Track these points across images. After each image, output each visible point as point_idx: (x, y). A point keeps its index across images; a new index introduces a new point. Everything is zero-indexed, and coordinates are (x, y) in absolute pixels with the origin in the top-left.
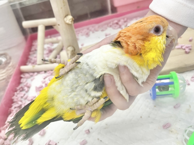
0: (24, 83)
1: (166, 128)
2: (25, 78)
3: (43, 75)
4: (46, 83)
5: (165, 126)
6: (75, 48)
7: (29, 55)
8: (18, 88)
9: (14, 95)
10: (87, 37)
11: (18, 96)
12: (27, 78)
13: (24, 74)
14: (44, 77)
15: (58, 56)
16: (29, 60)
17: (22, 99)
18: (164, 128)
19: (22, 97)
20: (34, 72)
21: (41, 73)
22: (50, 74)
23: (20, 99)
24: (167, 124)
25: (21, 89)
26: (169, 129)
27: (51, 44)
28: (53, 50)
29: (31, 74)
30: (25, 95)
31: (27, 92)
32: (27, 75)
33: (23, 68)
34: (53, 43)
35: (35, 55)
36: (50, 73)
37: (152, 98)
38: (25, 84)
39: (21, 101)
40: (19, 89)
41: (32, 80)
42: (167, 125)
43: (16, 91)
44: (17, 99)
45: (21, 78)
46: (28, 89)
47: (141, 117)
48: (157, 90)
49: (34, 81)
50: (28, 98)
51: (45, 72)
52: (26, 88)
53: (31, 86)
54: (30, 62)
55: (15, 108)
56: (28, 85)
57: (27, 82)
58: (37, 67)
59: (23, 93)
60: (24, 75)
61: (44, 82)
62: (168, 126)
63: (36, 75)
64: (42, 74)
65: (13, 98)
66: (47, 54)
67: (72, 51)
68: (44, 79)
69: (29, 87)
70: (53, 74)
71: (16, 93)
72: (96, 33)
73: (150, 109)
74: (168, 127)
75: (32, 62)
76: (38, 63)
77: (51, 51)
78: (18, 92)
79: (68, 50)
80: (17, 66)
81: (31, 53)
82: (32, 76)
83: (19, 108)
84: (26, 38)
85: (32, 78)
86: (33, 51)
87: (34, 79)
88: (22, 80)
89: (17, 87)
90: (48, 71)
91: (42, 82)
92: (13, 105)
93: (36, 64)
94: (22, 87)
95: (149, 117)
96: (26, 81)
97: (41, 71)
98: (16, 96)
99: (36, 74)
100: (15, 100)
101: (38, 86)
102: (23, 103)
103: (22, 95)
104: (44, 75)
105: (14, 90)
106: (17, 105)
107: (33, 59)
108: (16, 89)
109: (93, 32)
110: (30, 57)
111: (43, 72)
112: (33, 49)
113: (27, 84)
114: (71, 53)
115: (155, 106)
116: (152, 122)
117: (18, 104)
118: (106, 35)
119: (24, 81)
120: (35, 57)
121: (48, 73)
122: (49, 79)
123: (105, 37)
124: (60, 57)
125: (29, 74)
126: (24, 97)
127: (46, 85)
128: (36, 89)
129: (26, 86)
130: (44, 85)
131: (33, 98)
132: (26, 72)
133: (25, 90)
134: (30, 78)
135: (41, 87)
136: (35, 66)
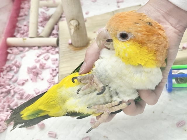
0: (12, 60)
1: (180, 126)
2: (13, 53)
3: (36, 52)
4: (41, 62)
5: (179, 124)
6: (80, 22)
7: (17, 21)
8: (4, 68)
11: (5, 77)
12: (16, 54)
13: (12, 48)
14: (38, 55)
15: (56, 27)
16: (17, 28)
17: (11, 82)
18: (178, 127)
19: (10, 79)
20: (24, 47)
21: (34, 48)
22: (45, 51)
23: (7, 82)
24: (181, 122)
25: (8, 69)
26: (183, 127)
27: (46, 8)
28: (50, 17)
29: (21, 49)
30: (13, 76)
31: (16, 73)
32: (15, 50)
33: (10, 40)
34: (48, 7)
36: (45, 49)
37: (167, 90)
38: (13, 62)
39: (9, 85)
40: (6, 69)
41: (22, 58)
42: (181, 123)
43: (2, 71)
44: (4, 82)
45: (8, 53)
46: (18, 69)
47: (154, 112)
48: (174, 81)
49: (24, 58)
50: (18, 81)
51: (39, 47)
52: (14, 68)
53: (21, 66)
54: (18, 32)
55: (2, 93)
56: (17, 64)
57: (15, 60)
58: (29, 41)
59: (11, 73)
60: (11, 50)
61: (37, 61)
62: (182, 124)
63: (28, 51)
64: (35, 49)
66: (41, 22)
67: (76, 26)
68: (38, 57)
69: (18, 67)
70: (49, 51)
71: (2, 74)
73: (164, 103)
74: (182, 126)
75: (22, 32)
76: (30, 35)
77: (46, 19)
78: (5, 73)
79: (71, 25)
80: (3, 37)
81: (19, 19)
82: (21, 51)
83: (6, 94)
85: (22, 55)
86: (21, 16)
87: (24, 56)
88: (9, 57)
89: (4, 66)
90: (44, 46)
91: (35, 60)
93: (27, 36)
94: (9, 67)
95: (163, 112)
96: (14, 58)
97: (34, 46)
98: (3, 78)
99: (27, 49)
100: (2, 83)
101: (31, 66)
102: (12, 88)
103: (11, 77)
104: (38, 51)
106: (4, 90)
107: (23, 27)
108: (2, 68)
111: (37, 48)
112: (21, 14)
113: (16, 62)
114: (74, 29)
115: (170, 100)
116: (165, 119)
117: (6, 88)
118: (118, 2)
119: (11, 58)
120: (25, 26)
121: (43, 50)
122: (44, 57)
123: (116, 4)
124: (58, 28)
125: (18, 49)
126: (12, 80)
127: (41, 65)
128: (28, 70)
129: (14, 65)
130: (38, 65)
131: (24, 82)
132: (14, 46)
133: (14, 70)
134: (19, 54)
135: (35, 68)
136: (26, 39)
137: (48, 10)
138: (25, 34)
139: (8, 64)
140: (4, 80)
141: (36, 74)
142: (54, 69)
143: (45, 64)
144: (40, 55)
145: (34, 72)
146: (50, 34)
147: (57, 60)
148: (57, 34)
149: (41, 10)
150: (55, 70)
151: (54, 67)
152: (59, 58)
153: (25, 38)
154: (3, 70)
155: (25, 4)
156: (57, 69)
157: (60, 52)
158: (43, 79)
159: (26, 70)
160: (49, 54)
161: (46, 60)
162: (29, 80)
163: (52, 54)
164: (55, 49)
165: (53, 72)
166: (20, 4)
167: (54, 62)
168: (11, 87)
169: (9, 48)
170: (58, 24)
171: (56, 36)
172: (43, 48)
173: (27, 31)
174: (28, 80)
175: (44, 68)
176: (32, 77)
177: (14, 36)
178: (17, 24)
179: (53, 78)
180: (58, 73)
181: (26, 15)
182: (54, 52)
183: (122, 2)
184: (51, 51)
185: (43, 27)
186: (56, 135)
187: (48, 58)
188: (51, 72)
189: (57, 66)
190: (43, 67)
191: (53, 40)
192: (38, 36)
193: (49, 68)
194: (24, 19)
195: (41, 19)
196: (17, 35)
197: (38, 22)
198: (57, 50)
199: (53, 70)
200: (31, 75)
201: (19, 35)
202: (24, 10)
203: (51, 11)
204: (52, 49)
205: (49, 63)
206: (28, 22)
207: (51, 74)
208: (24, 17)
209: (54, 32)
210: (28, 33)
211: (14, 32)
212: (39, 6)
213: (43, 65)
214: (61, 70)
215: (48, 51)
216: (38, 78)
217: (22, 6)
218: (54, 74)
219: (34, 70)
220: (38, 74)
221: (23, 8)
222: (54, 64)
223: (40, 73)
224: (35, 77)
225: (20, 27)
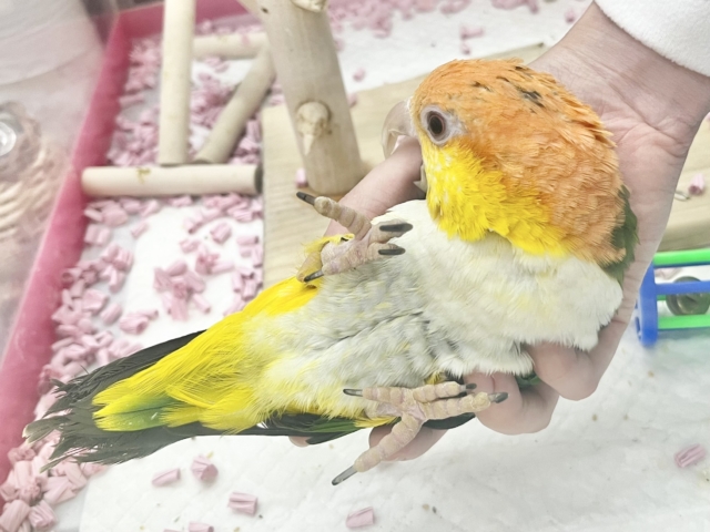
0: (101, 246)
1: (688, 465)
2: (103, 221)
3: (183, 214)
4: (201, 250)
5: (683, 457)
6: (333, 109)
7: (117, 109)
8: (75, 272)
9: (59, 304)
10: (380, 37)
11: (78, 304)
12: (115, 224)
13: (99, 204)
14: (190, 225)
15: (251, 126)
16: (117, 135)
17: (98, 324)
18: (679, 466)
19: (96, 313)
20: (142, 198)
21: (176, 202)
22: (215, 211)
23: (86, 321)
24: (692, 450)
25: (90, 277)
26: (697, 468)
27: (216, 60)
28: (230, 94)
29: (133, 205)
30: (106, 301)
31: (117, 289)
32: (112, 210)
33: (95, 177)
34: (223, 57)
35: (145, 115)
36: (216, 204)
37: (640, 338)
38: (105, 253)
39: (93, 333)
40: (81, 277)
41: (136, 236)
42: (690, 454)
43: (68, 286)
44: (75, 323)
45: (87, 221)
46: (122, 275)
47: (595, 418)
48: (662, 305)
49: (144, 238)
50: (123, 319)
51: (195, 198)
52: (110, 271)
53: (132, 264)
54: (123, 147)
55: (68, 361)
56: (119, 258)
57: (113, 245)
58: (159, 177)
59: (100, 292)
60: (99, 210)
61: (190, 249)
62: (693, 459)
63: (155, 212)
64: (180, 206)
65: (55, 317)
66: (202, 110)
67: (321, 123)
68: (191, 231)
69: (124, 268)
70: (230, 211)
71: (66, 295)
72: (420, 17)
73: (630, 383)
74: (695, 463)
75: (135, 146)
76: (162, 159)
77: (219, 100)
78: (77, 289)
79: (302, 119)
80: (69, 168)
81: (124, 100)
82: (134, 214)
83: (84, 364)
84: (102, 31)
85: (135, 226)
86: (134, 92)
87: (144, 230)
88: (91, 233)
89: (72, 266)
90: (211, 195)
91: (182, 243)
92: (55, 346)
93: (152, 159)
94: (92, 268)
95: (626, 418)
96: (110, 238)
97: (178, 196)
98: (71, 308)
99: (153, 204)
100: (66, 327)
101: (166, 265)
102: (103, 342)
103: (97, 305)
104: (192, 213)
105: (59, 283)
106: (75, 351)
107: (138, 130)
108: (67, 275)
109: (408, 17)
110: (122, 120)
111: (187, 200)
112: (133, 83)
113: (116, 253)
114: (315, 134)
115: (651, 374)
116: (635, 441)
117: (81, 345)
118: (465, 36)
119: (100, 240)
120: (146, 124)
121: (209, 207)
122: (212, 233)
123: (458, 41)
124: (260, 131)
125: (122, 206)
126: (103, 314)
127: (201, 260)
128: (157, 280)
129: (110, 261)
130: (191, 261)
131: (145, 320)
132: (108, 198)
133: (107, 279)
134: (124, 224)
135: (182, 270)
136: (147, 172)
137: (224, 70)
138: (146, 154)
139: (88, 259)
140: (73, 315)
141: (185, 293)
142: (248, 273)
143: (216, 257)
144: (199, 225)
145: (177, 287)
146: (232, 153)
147: (257, 241)
148: (258, 152)
149: (199, 69)
150: (252, 276)
151: (247, 266)
152: (265, 234)
153: (145, 167)
154: (69, 279)
155: (144, 49)
156: (258, 272)
157: (267, 214)
158: (208, 311)
159: (150, 278)
160: (231, 223)
161: (218, 241)
162: (162, 312)
163: (240, 221)
164: (250, 205)
165: (244, 283)
166: (128, 48)
167: (246, 249)
168: (98, 340)
169: (93, 205)
170: (258, 115)
171: (252, 157)
172: (210, 201)
173: (154, 144)
174: (156, 313)
175: (214, 269)
176: (169, 305)
177: (109, 163)
178: (120, 119)
179: (243, 303)
180: (260, 286)
181: (147, 87)
182: (248, 214)
183: (480, 33)
184: (236, 212)
185: (209, 127)
186: (256, 506)
187: (228, 236)
188: (238, 284)
189: (257, 262)
190: (208, 266)
191: (240, 172)
192: (191, 160)
193: (230, 269)
194: (141, 102)
195: (198, 101)
196: (117, 156)
197: (188, 111)
198: (256, 206)
199: (244, 277)
200: (169, 295)
201: (124, 158)
202: (142, 70)
203: (236, 73)
204: (238, 203)
205: (229, 254)
206: (157, 112)
207: (237, 291)
208: (141, 96)
209: (247, 144)
210: (155, 150)
211: (107, 148)
212: (193, 56)
213: (209, 260)
214: (270, 277)
215: (225, 212)
216: (192, 305)
217: (136, 55)
218: (248, 291)
219: (178, 280)
220: (190, 291)
221: (137, 64)
222: (246, 255)
223: (197, 287)
224: (183, 302)
225: (129, 131)
